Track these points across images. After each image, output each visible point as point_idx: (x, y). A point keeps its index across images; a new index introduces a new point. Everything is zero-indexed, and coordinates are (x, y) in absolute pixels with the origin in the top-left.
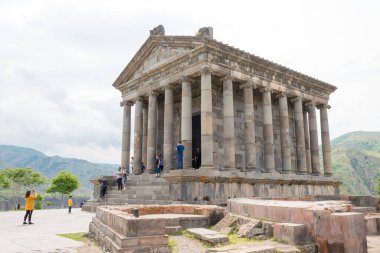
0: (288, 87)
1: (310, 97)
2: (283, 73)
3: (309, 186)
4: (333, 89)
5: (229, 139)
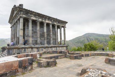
0: (52, 22)
1: (60, 25)
2: (50, 18)
3: (58, 48)
4: (67, 23)
5: (30, 36)
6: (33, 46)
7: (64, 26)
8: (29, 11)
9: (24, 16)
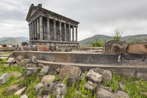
0: (66, 22)
1: (73, 25)
2: (64, 18)
3: (71, 44)
4: (79, 23)
5: (48, 33)
6: (51, 41)
7: (76, 26)
8: (47, 10)
9: (43, 15)
